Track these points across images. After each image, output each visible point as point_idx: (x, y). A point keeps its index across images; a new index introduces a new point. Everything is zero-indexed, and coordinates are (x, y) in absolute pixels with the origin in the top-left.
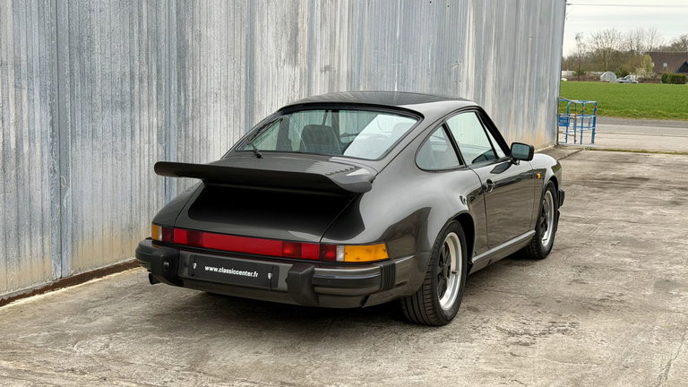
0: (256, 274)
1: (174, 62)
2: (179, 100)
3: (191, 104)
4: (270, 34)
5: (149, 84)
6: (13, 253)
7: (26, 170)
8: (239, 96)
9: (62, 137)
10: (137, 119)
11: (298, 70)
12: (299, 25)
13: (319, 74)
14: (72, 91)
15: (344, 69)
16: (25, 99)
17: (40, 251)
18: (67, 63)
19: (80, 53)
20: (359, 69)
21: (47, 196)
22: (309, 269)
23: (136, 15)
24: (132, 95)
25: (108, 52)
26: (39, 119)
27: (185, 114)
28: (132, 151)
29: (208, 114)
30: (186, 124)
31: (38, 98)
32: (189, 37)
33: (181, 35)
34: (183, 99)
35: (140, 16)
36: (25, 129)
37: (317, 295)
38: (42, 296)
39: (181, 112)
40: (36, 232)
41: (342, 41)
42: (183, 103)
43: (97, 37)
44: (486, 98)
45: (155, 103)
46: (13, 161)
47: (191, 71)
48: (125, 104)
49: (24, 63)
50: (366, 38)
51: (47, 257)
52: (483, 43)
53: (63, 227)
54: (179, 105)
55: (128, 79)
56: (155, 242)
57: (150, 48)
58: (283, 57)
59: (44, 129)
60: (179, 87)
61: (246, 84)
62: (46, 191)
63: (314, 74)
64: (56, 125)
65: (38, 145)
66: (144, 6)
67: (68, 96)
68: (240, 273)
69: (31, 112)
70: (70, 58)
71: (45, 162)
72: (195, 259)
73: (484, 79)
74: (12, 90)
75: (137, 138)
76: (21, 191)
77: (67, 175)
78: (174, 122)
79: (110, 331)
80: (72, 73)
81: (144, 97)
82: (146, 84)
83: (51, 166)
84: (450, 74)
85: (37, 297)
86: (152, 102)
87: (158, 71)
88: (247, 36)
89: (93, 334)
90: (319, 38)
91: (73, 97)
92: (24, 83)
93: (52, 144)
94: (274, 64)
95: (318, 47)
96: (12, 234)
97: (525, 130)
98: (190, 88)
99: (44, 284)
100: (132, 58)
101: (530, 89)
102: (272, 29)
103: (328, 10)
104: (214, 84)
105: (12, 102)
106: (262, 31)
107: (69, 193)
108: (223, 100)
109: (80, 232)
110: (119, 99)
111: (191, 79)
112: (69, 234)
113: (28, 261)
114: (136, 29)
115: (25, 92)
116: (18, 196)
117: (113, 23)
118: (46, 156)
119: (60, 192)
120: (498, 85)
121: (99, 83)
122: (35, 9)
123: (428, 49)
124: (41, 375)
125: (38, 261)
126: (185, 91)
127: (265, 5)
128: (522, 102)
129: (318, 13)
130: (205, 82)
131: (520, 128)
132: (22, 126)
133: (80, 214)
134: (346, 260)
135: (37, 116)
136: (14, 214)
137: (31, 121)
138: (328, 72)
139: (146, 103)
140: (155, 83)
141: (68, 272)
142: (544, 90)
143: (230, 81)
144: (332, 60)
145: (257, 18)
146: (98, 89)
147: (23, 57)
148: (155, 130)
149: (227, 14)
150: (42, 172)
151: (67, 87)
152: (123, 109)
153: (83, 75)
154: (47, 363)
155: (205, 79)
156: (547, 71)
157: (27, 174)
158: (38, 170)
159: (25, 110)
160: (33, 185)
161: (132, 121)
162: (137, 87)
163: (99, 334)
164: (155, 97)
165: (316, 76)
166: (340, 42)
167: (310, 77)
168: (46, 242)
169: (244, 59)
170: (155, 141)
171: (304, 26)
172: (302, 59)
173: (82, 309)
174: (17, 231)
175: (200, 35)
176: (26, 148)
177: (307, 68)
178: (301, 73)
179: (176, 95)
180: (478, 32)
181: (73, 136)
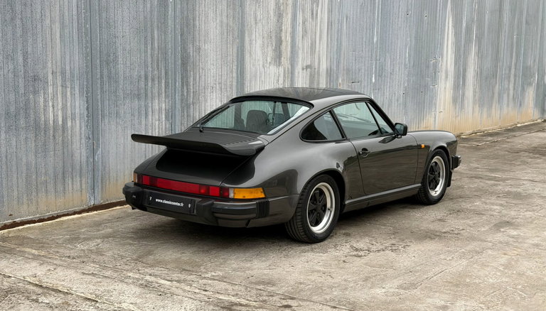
0: (182, 204)
1: (179, 67)
2: (182, 92)
3: (192, 94)
4: (258, 45)
5: (160, 83)
6: (60, 188)
7: (69, 137)
8: (231, 88)
9: (95, 117)
10: (150, 105)
11: (281, 69)
12: (283, 38)
13: (301, 71)
14: (102, 88)
15: (324, 66)
16: (69, 94)
17: (79, 187)
18: (99, 71)
19: (108, 64)
20: (338, 66)
21: (84, 153)
22: (210, 202)
23: (149, 38)
24: (146, 90)
25: (128, 62)
26: (79, 105)
27: (187, 101)
28: (146, 125)
29: (206, 101)
30: (188, 107)
31: (78, 93)
32: (191, 50)
33: (184, 49)
34: (185, 91)
35: (153, 39)
36: (69, 112)
37: (217, 218)
38: (80, 216)
39: (184, 100)
40: (76, 176)
41: (322, 48)
42: (185, 94)
43: (120, 53)
44: (467, 84)
45: (163, 95)
46: (60, 132)
47: (192, 73)
48: (140, 95)
49: (68, 72)
50: (344, 44)
51: (84, 191)
52: (463, 43)
53: (95, 173)
54: (182, 95)
55: (143, 79)
56: (135, 184)
57: (160, 59)
58: (269, 60)
59: (82, 112)
60: (183, 83)
61: (237, 80)
62: (83, 150)
63: (296, 71)
64: (90, 109)
65: (78, 122)
66: (156, 32)
67: (99, 91)
68: (174, 203)
69: (73, 101)
70: (100, 67)
71: (83, 132)
72: (151, 194)
73: (465, 70)
74: (60, 88)
75: (150, 117)
76: (65, 150)
77: (98, 140)
78: (178, 106)
79: (105, 237)
80: (102, 77)
81: (156, 90)
82: (156, 82)
83: (87, 135)
84: (428, 67)
85: (77, 216)
86: (161, 94)
87: (166, 73)
88: (238, 48)
89: (94, 238)
90: (300, 46)
91: (102, 92)
92: (68, 84)
93: (87, 121)
94: (261, 66)
95: (300, 52)
96: (60, 176)
97: (510, 109)
98: (191, 84)
99: (82, 208)
100: (146, 66)
101: (515, 76)
102: (259, 42)
103: (308, 25)
104: (210, 81)
105: (60, 96)
106: (251, 44)
107: (99, 152)
108: (219, 92)
109: (107, 177)
110: (136, 92)
111: (192, 79)
112: (100, 178)
113: (71, 194)
114: (149, 47)
115: (69, 90)
116: (64, 153)
117: (132, 44)
118: (83, 129)
119: (93, 152)
120: (480, 74)
121: (121, 82)
122: (76, 38)
123: (406, 49)
124: (50, 258)
125: (78, 193)
126: (187, 85)
127: (254, 26)
128: (506, 86)
129: (300, 29)
130: (203, 80)
131: (505, 106)
132: (67, 110)
133: (108, 166)
134: (236, 197)
135: (77, 104)
136: (61, 164)
137: (73, 107)
138: (309, 70)
139: (157, 94)
140: (163, 81)
141: (99, 201)
142: (532, 76)
143: (224, 78)
144: (313, 61)
145: (246, 35)
146: (121, 87)
147: (68, 68)
148: (164, 112)
149: (222, 34)
150: (81, 139)
151: (99, 85)
152: (139, 99)
153: (110, 78)
154: (58, 252)
155: (203, 77)
156: (535, 61)
157: (70, 140)
158: (78, 138)
159: (69, 100)
160: (74, 146)
161: (146, 107)
162: (150, 84)
163: (97, 238)
164: (163, 90)
165: (299, 73)
166: (319, 48)
167: (292, 73)
168: (83, 182)
169: (235, 63)
170: (164, 119)
171: (287, 38)
172: (285, 61)
173: (98, 224)
174: (64, 174)
175: (200, 49)
176: (69, 124)
177: (290, 67)
178: (284, 71)
179: (180, 89)
180: (457, 34)
181: (103, 116)
